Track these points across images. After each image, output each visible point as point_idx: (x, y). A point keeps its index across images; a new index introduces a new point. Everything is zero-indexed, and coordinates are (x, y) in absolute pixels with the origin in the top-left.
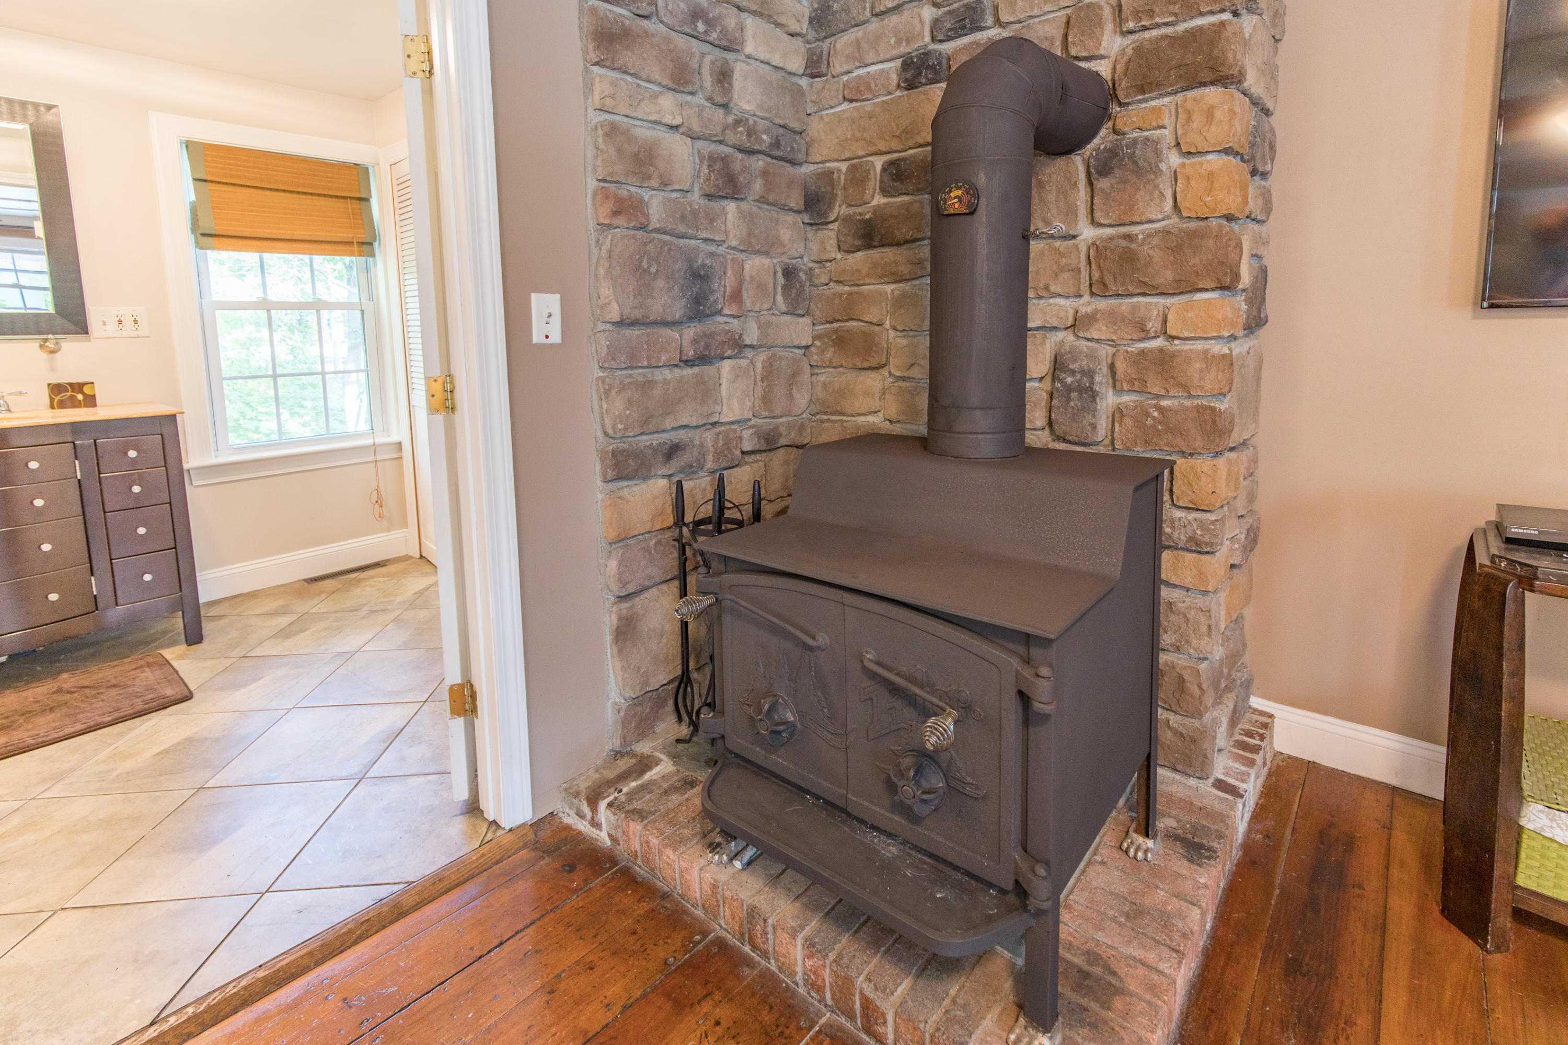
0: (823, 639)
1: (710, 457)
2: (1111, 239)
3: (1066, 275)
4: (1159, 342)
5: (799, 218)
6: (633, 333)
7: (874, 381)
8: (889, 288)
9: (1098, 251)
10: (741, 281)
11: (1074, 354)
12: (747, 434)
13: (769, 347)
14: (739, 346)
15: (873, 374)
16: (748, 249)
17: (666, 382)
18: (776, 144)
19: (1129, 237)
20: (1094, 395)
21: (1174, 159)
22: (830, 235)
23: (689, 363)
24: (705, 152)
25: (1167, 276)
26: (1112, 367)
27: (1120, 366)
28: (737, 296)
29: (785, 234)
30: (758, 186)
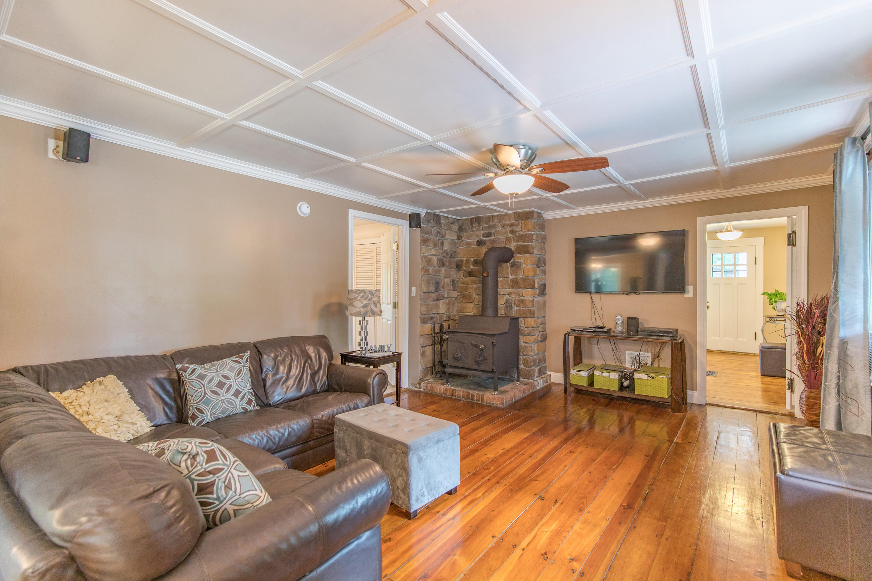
0: (465, 342)
1: (438, 320)
2: (514, 278)
3: (507, 285)
4: (522, 298)
5: (455, 270)
6: (426, 294)
7: (471, 305)
8: (474, 285)
9: (512, 280)
10: (444, 284)
11: (509, 299)
12: (445, 316)
13: (449, 298)
14: (444, 297)
15: (471, 304)
16: (446, 277)
17: (431, 304)
18: (451, 255)
19: (517, 278)
20: (512, 307)
21: (524, 265)
22: (462, 273)
23: (435, 300)
24: (439, 258)
25: (523, 286)
26: (515, 302)
27: (516, 302)
28: (443, 287)
29: (452, 273)
30: (448, 264)
